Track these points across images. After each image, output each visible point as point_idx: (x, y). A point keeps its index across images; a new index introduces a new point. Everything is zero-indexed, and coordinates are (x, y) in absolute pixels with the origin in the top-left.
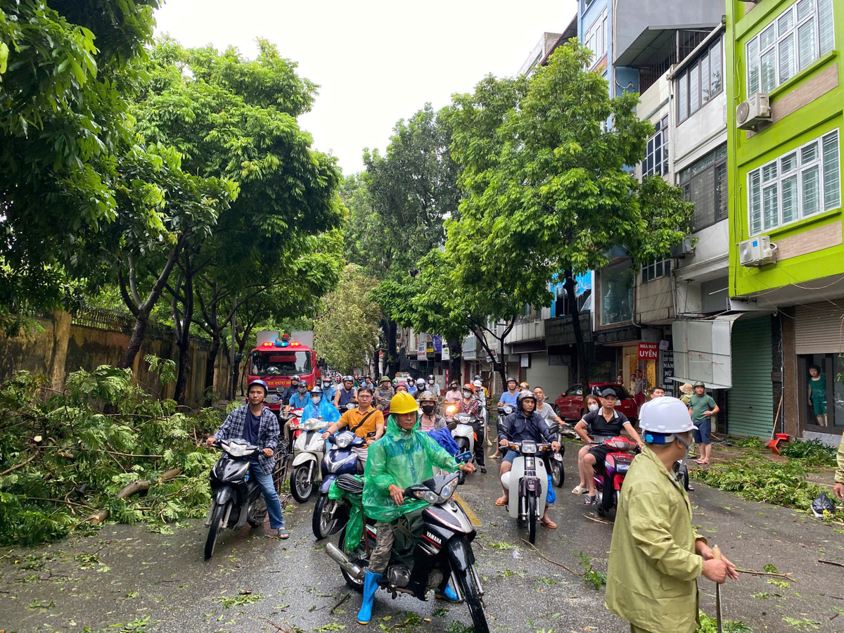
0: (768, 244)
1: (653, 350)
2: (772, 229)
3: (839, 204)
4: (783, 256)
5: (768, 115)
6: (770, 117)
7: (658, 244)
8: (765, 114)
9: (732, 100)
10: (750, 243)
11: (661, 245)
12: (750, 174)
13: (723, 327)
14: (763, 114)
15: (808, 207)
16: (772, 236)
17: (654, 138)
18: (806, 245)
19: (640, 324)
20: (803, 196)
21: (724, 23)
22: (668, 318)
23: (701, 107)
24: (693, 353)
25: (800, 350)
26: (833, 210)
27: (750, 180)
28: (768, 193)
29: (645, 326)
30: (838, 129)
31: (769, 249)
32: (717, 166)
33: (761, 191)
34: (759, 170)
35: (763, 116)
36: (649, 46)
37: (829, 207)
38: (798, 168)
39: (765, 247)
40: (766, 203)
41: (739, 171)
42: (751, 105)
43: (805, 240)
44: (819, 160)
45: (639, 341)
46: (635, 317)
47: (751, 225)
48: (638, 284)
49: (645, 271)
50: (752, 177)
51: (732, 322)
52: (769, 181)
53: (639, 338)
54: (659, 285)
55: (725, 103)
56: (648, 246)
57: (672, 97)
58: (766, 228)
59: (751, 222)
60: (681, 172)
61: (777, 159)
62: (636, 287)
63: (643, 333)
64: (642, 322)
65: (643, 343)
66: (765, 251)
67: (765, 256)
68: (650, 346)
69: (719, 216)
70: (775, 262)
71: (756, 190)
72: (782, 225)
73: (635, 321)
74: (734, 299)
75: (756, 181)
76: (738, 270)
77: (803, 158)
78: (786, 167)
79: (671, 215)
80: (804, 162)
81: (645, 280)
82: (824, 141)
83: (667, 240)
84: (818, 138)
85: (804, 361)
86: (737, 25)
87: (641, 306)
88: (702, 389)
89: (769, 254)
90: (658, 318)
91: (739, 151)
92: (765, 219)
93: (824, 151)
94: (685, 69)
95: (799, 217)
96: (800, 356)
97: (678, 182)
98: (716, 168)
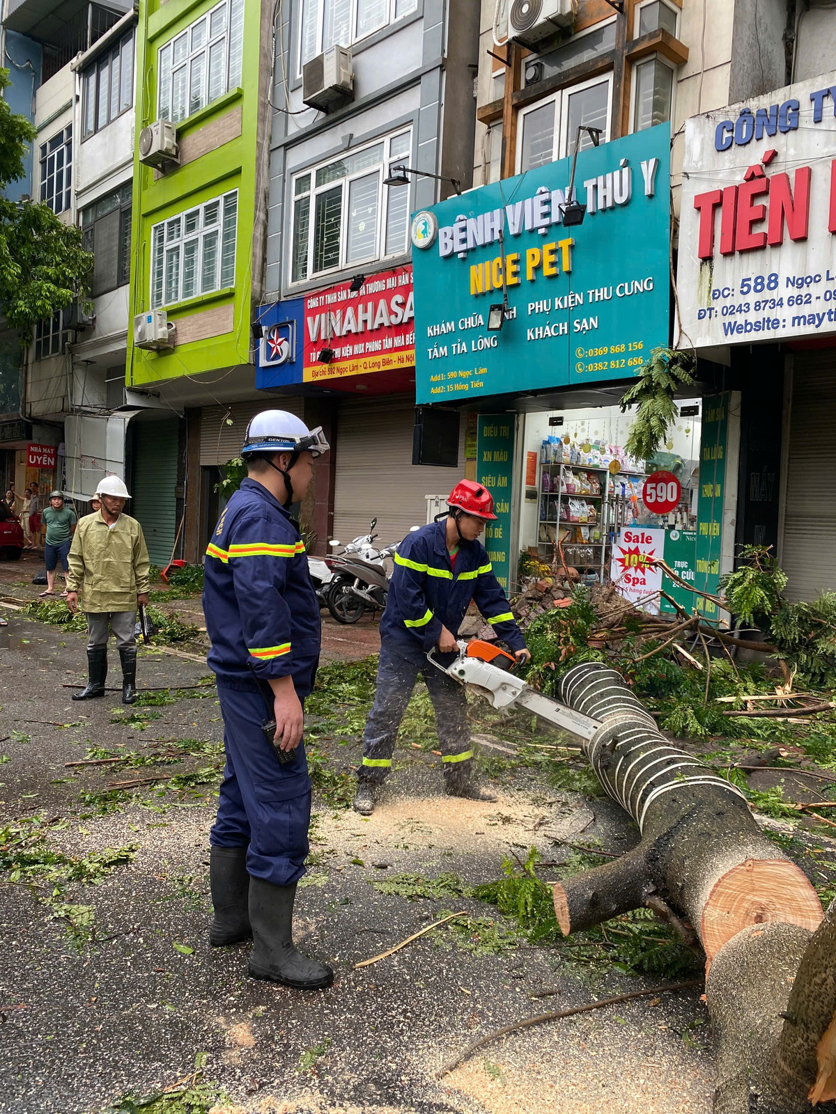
0: (165, 322)
1: (49, 455)
2: (173, 304)
3: (232, 283)
4: (181, 340)
5: (174, 152)
6: (176, 157)
7: (34, 302)
8: (171, 150)
9: (140, 122)
10: (144, 317)
11: (39, 303)
12: (156, 228)
13: (118, 425)
14: (166, 149)
15: (208, 281)
16: (171, 313)
17: (56, 153)
18: (201, 329)
19: (30, 417)
20: (203, 266)
21: (136, 10)
22: (63, 410)
23: (109, 122)
24: (87, 459)
25: (206, 461)
26: (227, 290)
27: (155, 236)
28: (172, 256)
29: (38, 421)
30: (237, 189)
31: (165, 328)
32: (123, 210)
33: (165, 253)
34: (163, 224)
35: (167, 152)
36: (52, 12)
37: (226, 285)
38: (201, 230)
39: (161, 326)
40: (170, 270)
41: (143, 220)
42: (154, 133)
43: (201, 322)
44: (219, 226)
45: (29, 442)
46: (24, 409)
47: (153, 296)
48: (30, 361)
49: (39, 344)
50: (157, 233)
51: (128, 420)
52: (173, 241)
53: (29, 437)
54: (54, 365)
55: (134, 125)
56: (21, 303)
57: (78, 98)
58: (166, 302)
59: (153, 292)
60: (85, 210)
61: (182, 213)
62: (27, 365)
63: (36, 430)
64: (33, 414)
65: (34, 445)
66: (160, 330)
67: (160, 337)
68: (45, 450)
69: (123, 279)
70: (172, 347)
71: (160, 250)
72: (182, 301)
73: (24, 412)
74: (131, 390)
75: (161, 239)
76: (135, 353)
77: (207, 218)
78: (191, 227)
79: (58, 264)
80: (206, 224)
81: (38, 358)
82: (226, 201)
83: (47, 298)
84: (218, 196)
85: (207, 473)
86: (150, 19)
87: (32, 393)
88: (60, 501)
89: (164, 335)
90: (51, 411)
91: (144, 194)
92: (167, 290)
93: (225, 214)
94: (94, 62)
95: (199, 294)
96: (205, 468)
97: (81, 224)
98: (121, 213)
